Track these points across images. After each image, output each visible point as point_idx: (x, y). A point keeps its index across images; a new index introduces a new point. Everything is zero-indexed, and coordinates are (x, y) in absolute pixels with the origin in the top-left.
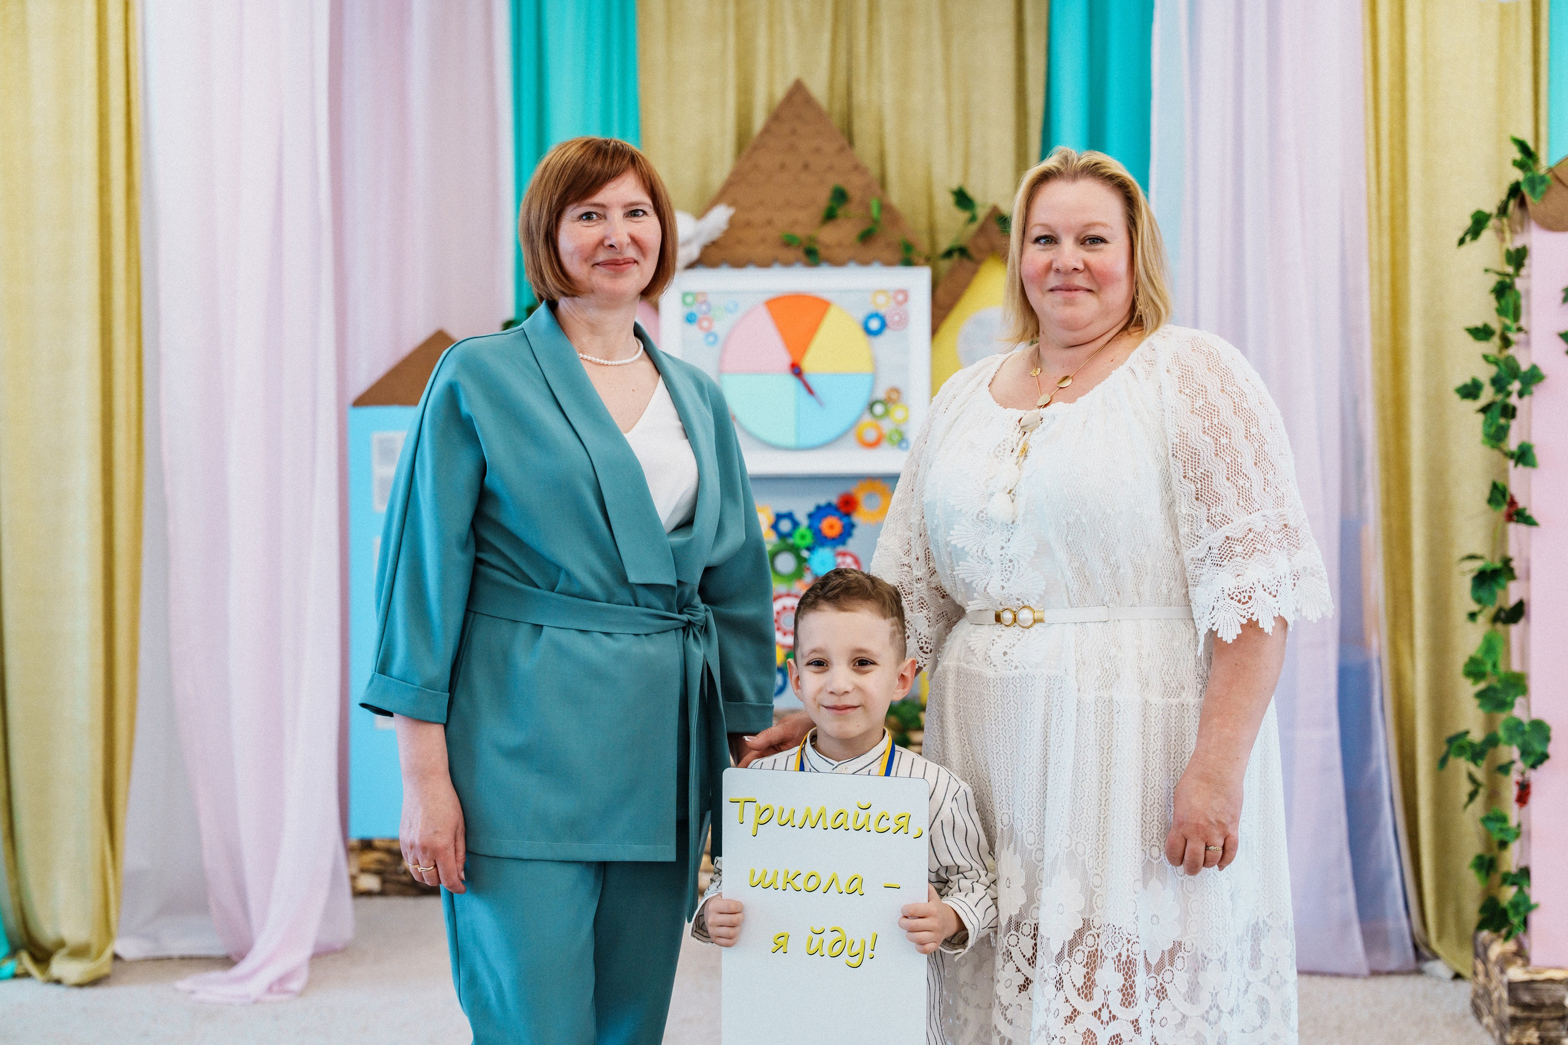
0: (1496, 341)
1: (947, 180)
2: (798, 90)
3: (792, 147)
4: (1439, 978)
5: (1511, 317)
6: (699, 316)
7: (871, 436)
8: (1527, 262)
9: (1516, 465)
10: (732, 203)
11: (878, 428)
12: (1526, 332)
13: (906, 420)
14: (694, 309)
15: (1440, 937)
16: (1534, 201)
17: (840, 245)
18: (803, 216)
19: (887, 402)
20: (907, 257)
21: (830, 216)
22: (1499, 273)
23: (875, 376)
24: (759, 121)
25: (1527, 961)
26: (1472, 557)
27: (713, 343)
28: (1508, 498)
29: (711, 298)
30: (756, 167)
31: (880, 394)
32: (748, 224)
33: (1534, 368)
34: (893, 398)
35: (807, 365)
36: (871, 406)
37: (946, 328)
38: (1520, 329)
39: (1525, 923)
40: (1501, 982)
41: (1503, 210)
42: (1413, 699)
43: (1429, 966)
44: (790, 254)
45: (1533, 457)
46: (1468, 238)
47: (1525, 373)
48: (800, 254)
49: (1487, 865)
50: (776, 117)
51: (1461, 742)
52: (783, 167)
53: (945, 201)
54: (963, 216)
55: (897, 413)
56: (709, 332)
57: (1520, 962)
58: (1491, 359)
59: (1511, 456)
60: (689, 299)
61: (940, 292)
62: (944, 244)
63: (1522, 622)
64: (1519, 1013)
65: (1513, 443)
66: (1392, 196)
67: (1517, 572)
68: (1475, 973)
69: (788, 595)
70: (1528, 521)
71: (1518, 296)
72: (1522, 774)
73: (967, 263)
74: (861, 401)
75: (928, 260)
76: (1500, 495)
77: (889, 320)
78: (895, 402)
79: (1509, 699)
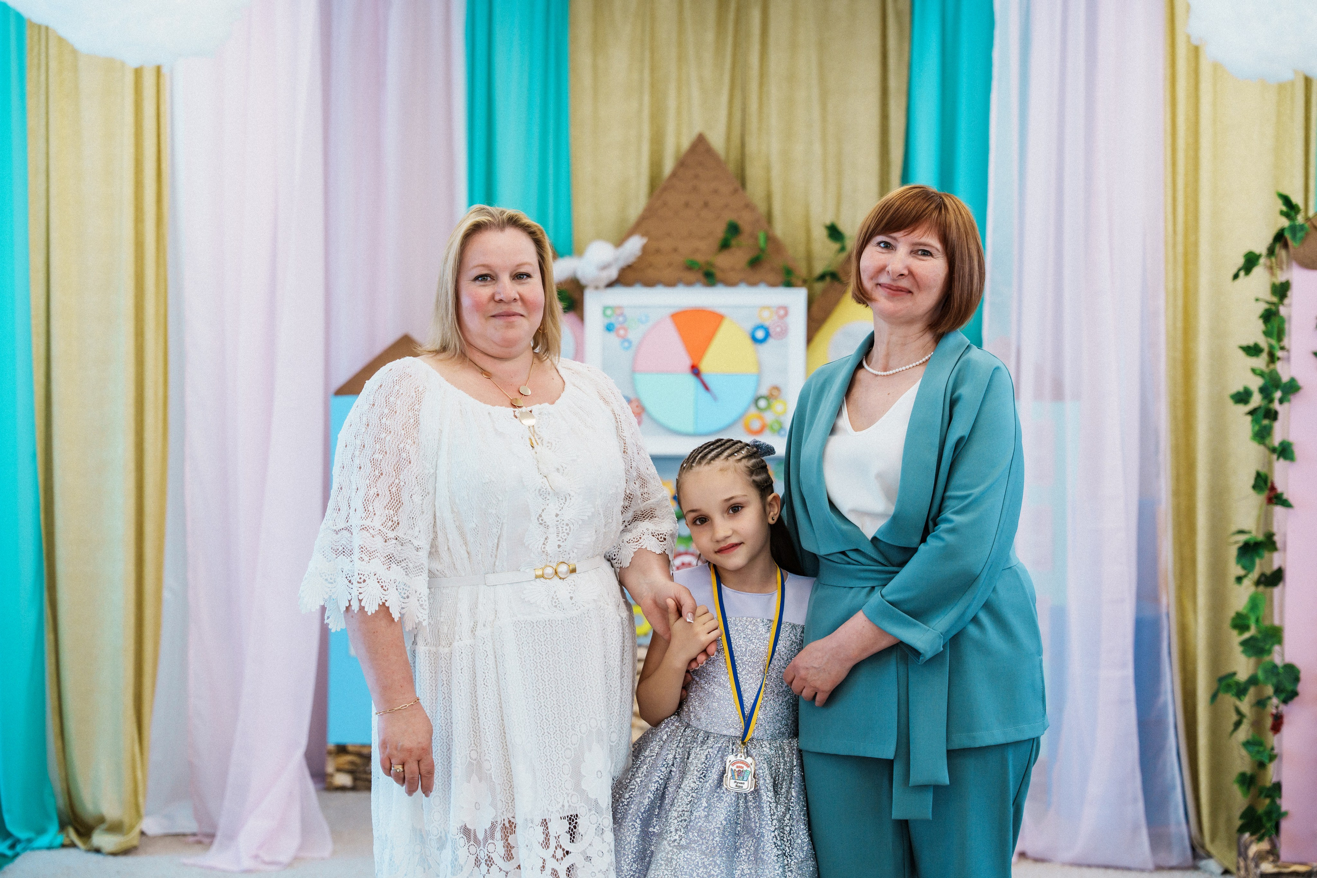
0: (1264, 356)
1: (822, 217)
2: (700, 143)
3: (695, 189)
4: (1212, 873)
5: (1275, 337)
6: (617, 326)
7: (756, 425)
8: (1289, 294)
9: (1278, 458)
10: (644, 235)
11: (761, 418)
12: (1288, 351)
13: (784, 413)
14: (613, 320)
15: (1213, 840)
16: (1295, 244)
17: (733, 269)
18: (703, 245)
19: (769, 398)
20: (788, 280)
21: (725, 245)
22: (1268, 302)
23: (759, 376)
24: (669, 166)
25: (1279, 859)
26: (1241, 532)
27: (627, 349)
28: (1269, 484)
29: (627, 312)
30: (665, 204)
31: (764, 391)
32: (658, 251)
33: (1293, 380)
34: (774, 394)
35: (704, 367)
36: (756, 401)
37: (820, 338)
38: (1282, 348)
39: (1277, 827)
40: (1255, 874)
41: (1271, 252)
42: (1195, 647)
43: (1203, 863)
44: (690, 276)
45: (1292, 452)
46: (1242, 273)
47: (1286, 384)
48: (700, 276)
49: (1248, 781)
50: (682, 163)
51: (1230, 681)
52: (687, 205)
53: (820, 234)
54: (835, 246)
55: (778, 406)
56: (624, 339)
57: (1274, 859)
58: (1258, 372)
59: (1274, 450)
60: (609, 312)
61: (815, 308)
62: (819, 270)
63: (1280, 586)
65: (1275, 441)
66: (1186, 237)
67: (1279, 545)
68: (1238, 869)
69: (686, 553)
70: (1285, 504)
71: (1282, 321)
72: (1277, 707)
73: (836, 284)
74: (748, 397)
75: (805, 283)
76: (1262, 482)
77: (771, 331)
78: (776, 398)
79: (1267, 647)
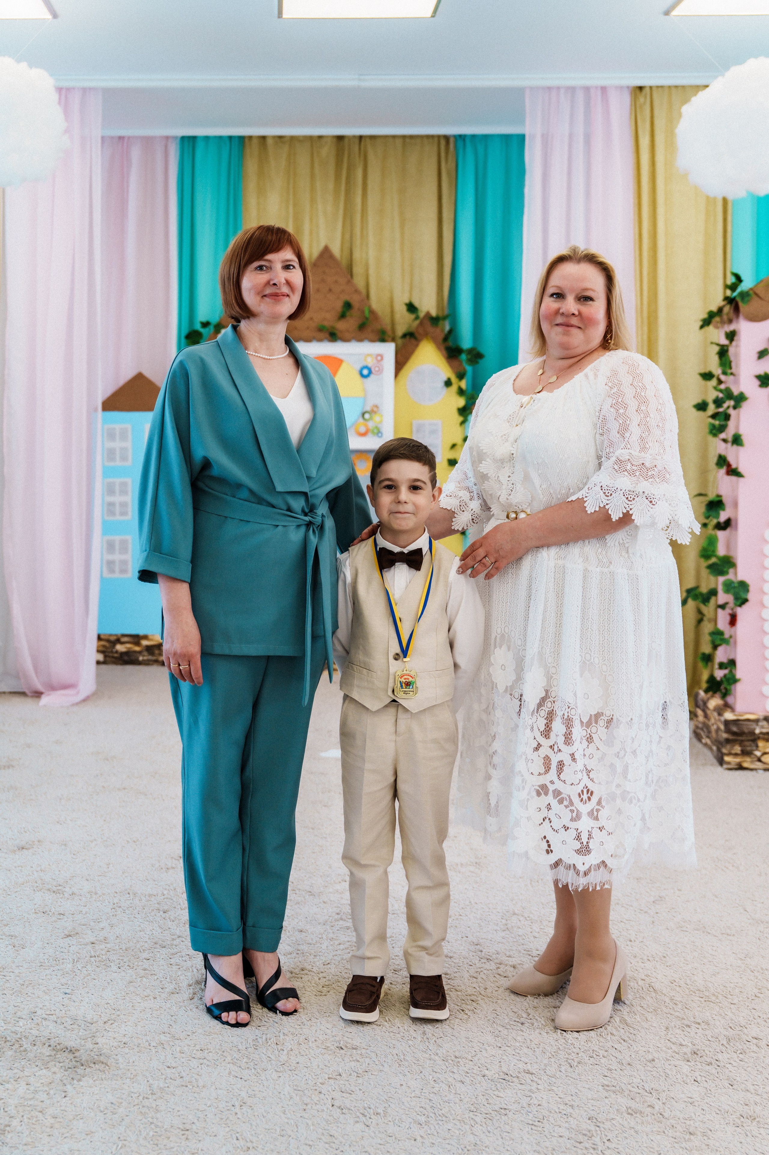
0: (715, 380)
1: (402, 298)
2: (326, 251)
3: (323, 280)
5: (726, 367)
7: (363, 430)
8: (737, 338)
9: (732, 446)
11: (366, 426)
13: (381, 422)
16: (743, 305)
17: (347, 331)
18: (328, 315)
19: (372, 412)
20: (382, 337)
21: (342, 316)
22: (718, 345)
23: (365, 398)
25: (733, 710)
26: (700, 495)
28: (727, 462)
31: (368, 408)
33: (742, 393)
34: (375, 410)
36: (363, 414)
37: (402, 373)
38: (732, 374)
39: (731, 689)
40: (720, 720)
44: (321, 335)
45: (743, 441)
46: (704, 326)
47: (737, 396)
48: (326, 335)
49: (706, 658)
50: (314, 264)
51: (696, 591)
52: (318, 290)
53: (401, 310)
54: (413, 316)
55: (377, 418)
57: (729, 710)
58: (718, 388)
59: (728, 441)
61: (399, 356)
62: (400, 330)
63: (731, 530)
64: (731, 737)
65: (729, 433)
66: (649, 306)
67: (727, 504)
70: (739, 475)
71: (730, 357)
72: (732, 609)
73: (413, 341)
74: (359, 412)
75: (393, 340)
76: (722, 461)
77: (373, 370)
78: (375, 413)
79: (725, 569)
